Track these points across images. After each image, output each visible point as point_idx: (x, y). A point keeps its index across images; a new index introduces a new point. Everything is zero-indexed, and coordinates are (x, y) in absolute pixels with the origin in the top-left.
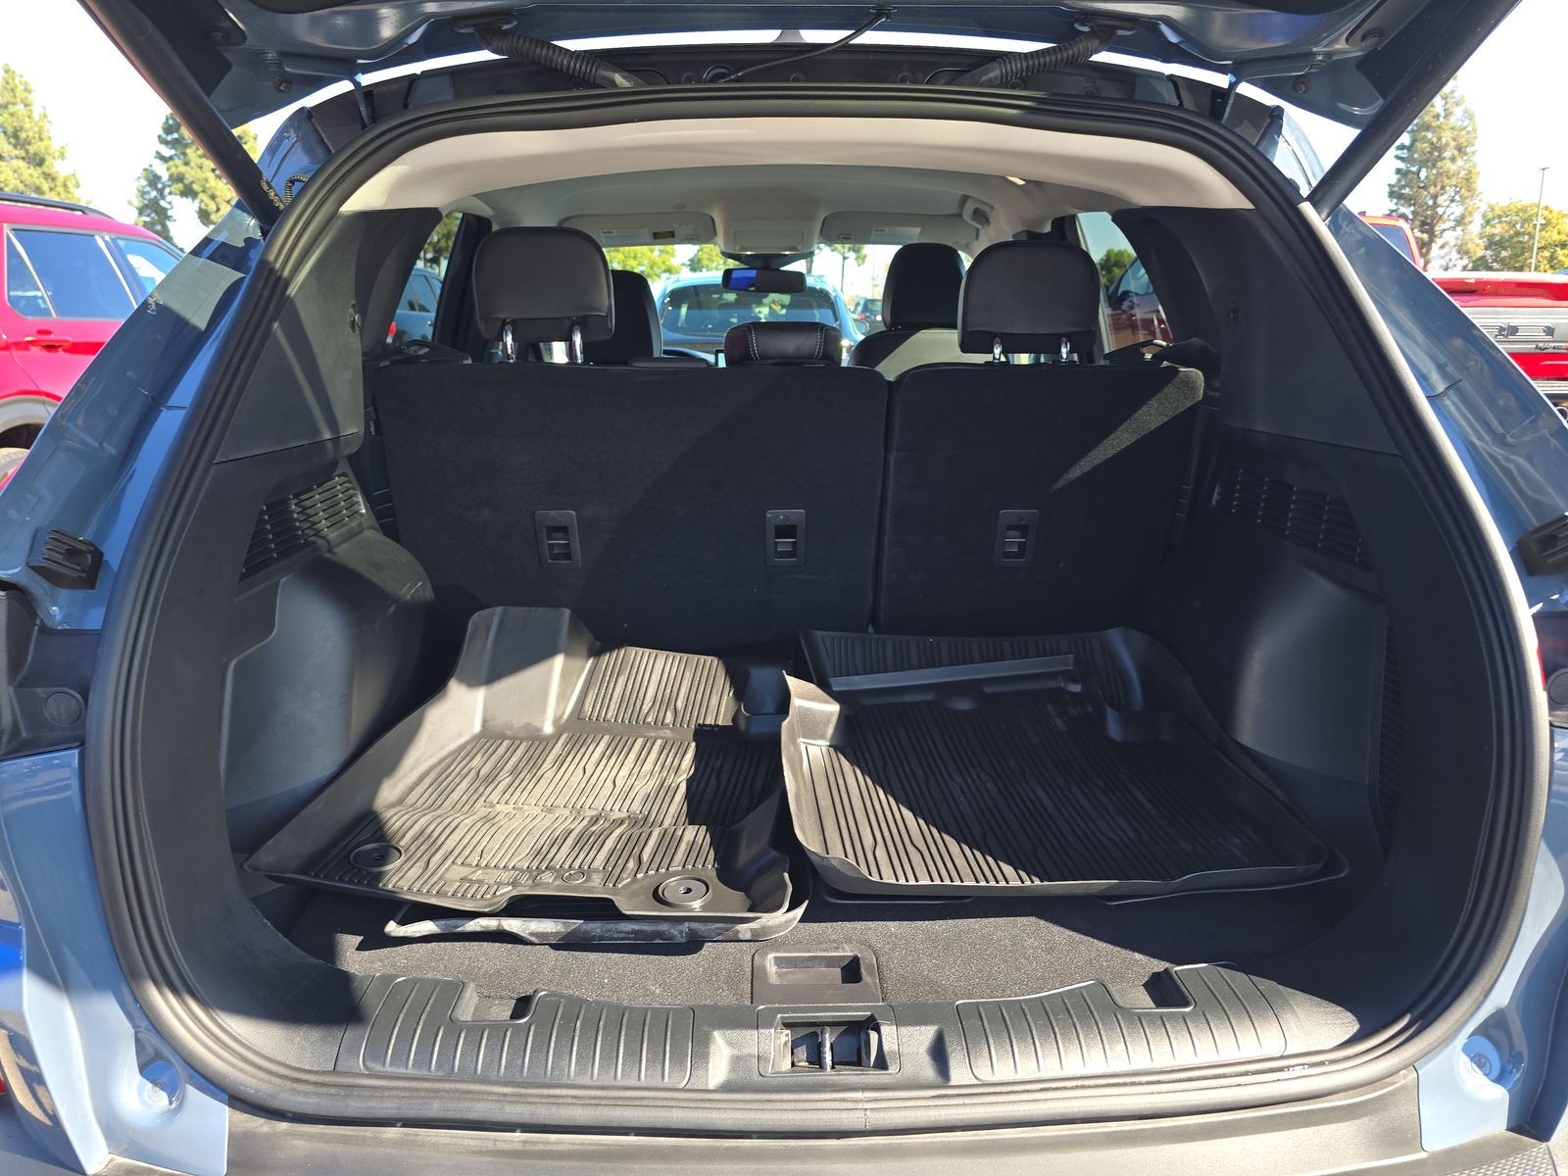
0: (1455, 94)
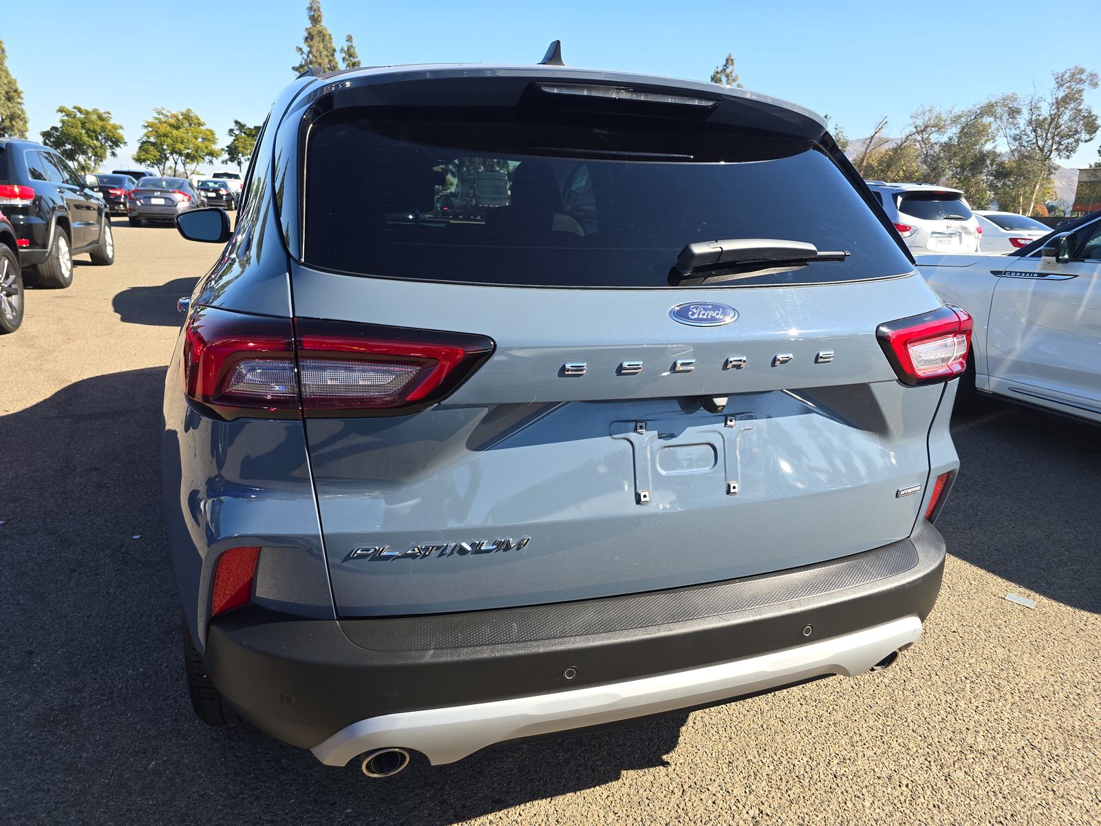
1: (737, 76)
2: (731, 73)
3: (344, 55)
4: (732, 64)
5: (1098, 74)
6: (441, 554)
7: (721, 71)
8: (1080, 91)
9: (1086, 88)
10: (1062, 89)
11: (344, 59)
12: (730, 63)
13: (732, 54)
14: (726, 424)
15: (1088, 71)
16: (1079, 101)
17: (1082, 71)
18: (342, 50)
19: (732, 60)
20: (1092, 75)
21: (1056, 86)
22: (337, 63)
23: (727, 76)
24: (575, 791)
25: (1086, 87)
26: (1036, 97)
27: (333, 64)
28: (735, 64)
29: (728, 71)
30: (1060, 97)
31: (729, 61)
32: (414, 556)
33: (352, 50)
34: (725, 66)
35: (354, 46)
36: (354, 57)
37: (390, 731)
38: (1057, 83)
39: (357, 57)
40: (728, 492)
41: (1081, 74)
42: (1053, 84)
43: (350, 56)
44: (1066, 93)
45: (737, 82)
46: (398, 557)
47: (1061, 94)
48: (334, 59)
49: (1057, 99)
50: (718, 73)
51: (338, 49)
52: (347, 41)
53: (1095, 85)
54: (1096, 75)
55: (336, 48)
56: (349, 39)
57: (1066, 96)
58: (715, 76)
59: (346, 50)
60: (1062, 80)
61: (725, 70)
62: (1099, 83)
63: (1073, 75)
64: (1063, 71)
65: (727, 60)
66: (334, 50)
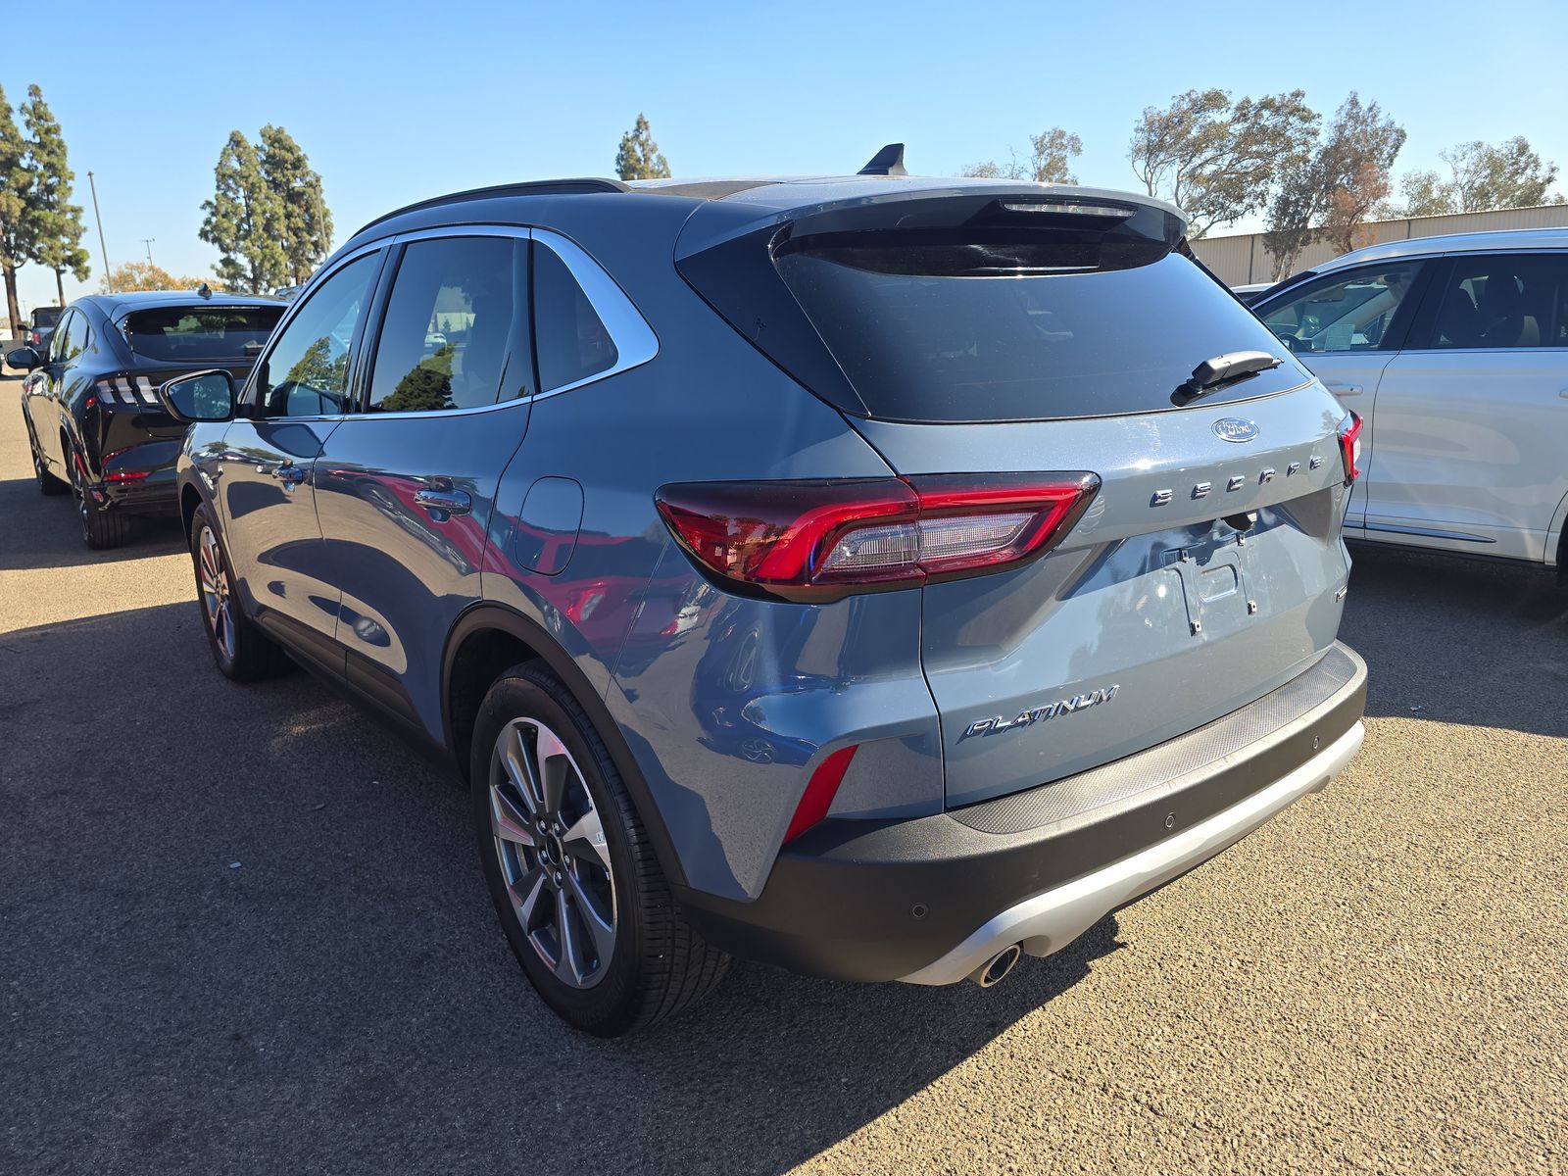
0: (650, 142)
1: (655, 145)
2: (647, 140)
3: (27, 117)
4: (647, 129)
5: (1079, 137)
6: (1048, 716)
7: (633, 138)
8: (1063, 159)
9: (1068, 155)
10: (1042, 156)
11: (28, 124)
12: (643, 127)
13: (644, 115)
14: (1239, 542)
15: (1068, 134)
16: (1063, 170)
17: (1062, 134)
18: (23, 109)
19: (645, 123)
20: (1073, 138)
21: (1036, 152)
22: (16, 130)
23: (642, 145)
24: (1060, 993)
25: (1068, 153)
26: (1016, 168)
27: (8, 131)
28: (650, 129)
29: (643, 137)
30: (1042, 167)
31: (641, 125)
32: (1023, 724)
33: (42, 109)
34: (637, 130)
35: (44, 102)
36: (46, 120)
37: (1030, 919)
38: (1037, 149)
39: (52, 120)
40: (1250, 612)
41: (1062, 138)
42: (1033, 151)
43: (40, 118)
44: (1048, 161)
45: (657, 153)
46: (1010, 727)
47: (1043, 163)
48: (11, 123)
49: (1039, 169)
50: (628, 140)
51: (15, 106)
52: (30, 94)
53: (1078, 151)
54: (1077, 139)
55: (12, 106)
56: (35, 91)
57: (1049, 164)
58: (625, 145)
59: (31, 108)
60: (1042, 146)
61: (637, 136)
62: (1081, 148)
63: (1052, 140)
64: (1040, 135)
65: (638, 123)
66: (9, 110)
